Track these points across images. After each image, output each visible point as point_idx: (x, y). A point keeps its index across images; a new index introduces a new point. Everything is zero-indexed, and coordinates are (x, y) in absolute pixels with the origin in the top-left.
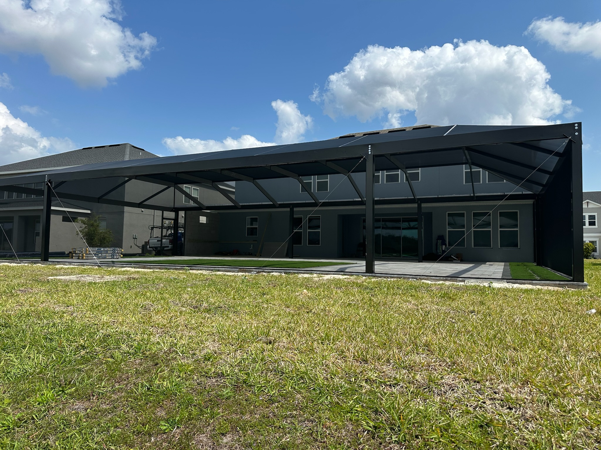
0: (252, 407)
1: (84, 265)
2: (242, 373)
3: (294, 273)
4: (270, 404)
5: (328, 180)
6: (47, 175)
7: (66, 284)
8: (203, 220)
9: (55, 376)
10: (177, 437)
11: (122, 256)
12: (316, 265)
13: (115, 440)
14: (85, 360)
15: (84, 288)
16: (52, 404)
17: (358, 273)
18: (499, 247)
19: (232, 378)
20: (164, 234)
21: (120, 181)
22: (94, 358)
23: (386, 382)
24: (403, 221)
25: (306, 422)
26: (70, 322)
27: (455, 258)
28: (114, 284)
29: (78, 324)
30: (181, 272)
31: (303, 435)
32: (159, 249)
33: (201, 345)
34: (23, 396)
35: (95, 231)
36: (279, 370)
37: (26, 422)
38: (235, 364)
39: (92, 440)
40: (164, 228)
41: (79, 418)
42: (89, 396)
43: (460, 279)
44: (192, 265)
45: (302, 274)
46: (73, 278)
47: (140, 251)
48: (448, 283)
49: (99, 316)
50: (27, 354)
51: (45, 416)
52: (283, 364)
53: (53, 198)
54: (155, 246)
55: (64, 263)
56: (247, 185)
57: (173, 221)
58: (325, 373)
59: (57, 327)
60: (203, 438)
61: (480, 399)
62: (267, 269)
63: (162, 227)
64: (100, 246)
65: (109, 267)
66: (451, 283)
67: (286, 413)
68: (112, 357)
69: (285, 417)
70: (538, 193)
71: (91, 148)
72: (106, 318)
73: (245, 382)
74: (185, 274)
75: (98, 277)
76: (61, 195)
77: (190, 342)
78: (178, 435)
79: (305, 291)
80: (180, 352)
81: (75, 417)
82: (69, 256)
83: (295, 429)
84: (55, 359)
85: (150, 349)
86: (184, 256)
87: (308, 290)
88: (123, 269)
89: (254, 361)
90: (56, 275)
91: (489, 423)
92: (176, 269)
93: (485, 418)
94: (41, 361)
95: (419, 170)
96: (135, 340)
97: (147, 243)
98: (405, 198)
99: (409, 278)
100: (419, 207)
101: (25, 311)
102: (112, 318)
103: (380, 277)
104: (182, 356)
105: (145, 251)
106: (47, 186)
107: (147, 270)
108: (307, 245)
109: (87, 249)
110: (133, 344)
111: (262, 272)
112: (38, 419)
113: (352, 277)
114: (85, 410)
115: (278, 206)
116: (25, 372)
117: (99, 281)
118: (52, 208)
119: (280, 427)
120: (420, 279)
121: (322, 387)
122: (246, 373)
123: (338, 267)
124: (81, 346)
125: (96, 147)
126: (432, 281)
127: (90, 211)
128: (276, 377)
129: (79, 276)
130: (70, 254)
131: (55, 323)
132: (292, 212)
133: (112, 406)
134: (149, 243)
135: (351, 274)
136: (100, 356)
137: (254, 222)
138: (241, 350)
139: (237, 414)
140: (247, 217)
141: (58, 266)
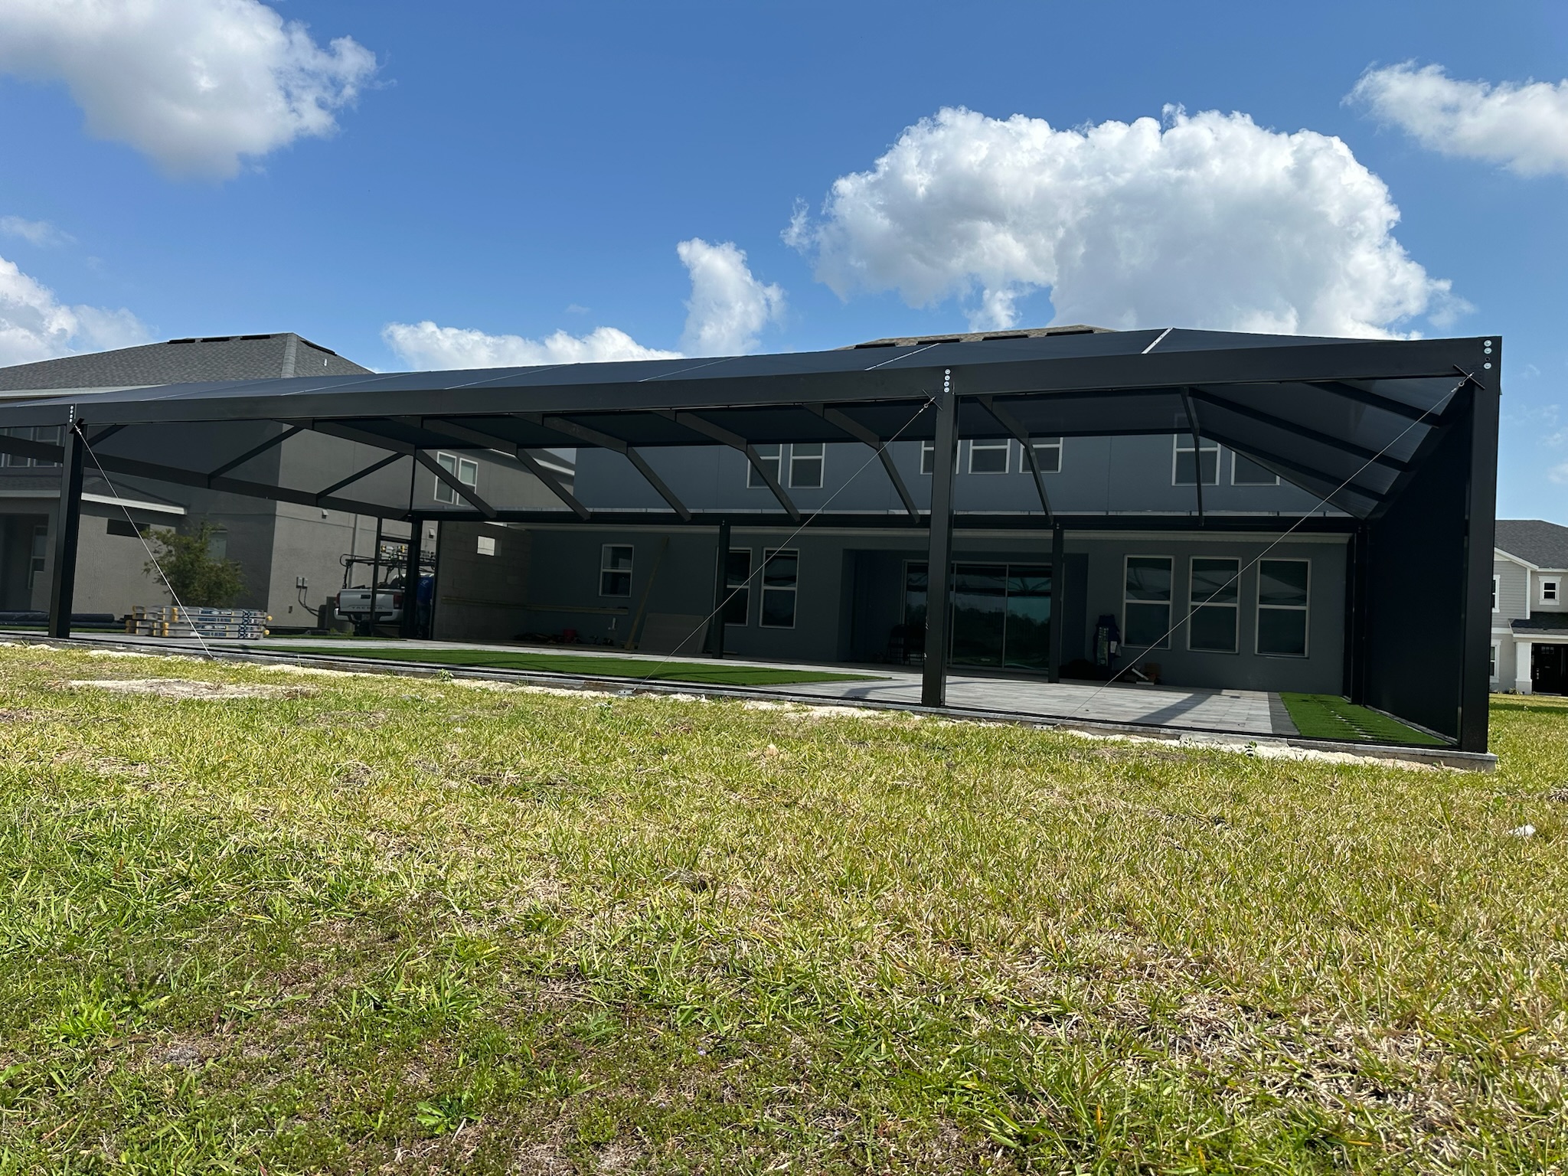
0: (671, 1069)
1: (165, 654)
2: (636, 971)
3: (734, 698)
4: (721, 1061)
5: (823, 457)
6: (74, 405)
7: (123, 703)
8: (487, 546)
9: (107, 960)
10: (468, 1151)
11: (267, 632)
12: (786, 680)
13: (292, 1154)
14: (191, 918)
15: (171, 716)
16: (106, 1040)
17: (900, 706)
18: (1256, 652)
19: (608, 982)
20: (381, 579)
21: (269, 435)
22: (214, 911)
23: (1032, 1008)
24: (1012, 574)
25: (828, 1118)
26: (142, 808)
27: (1142, 676)
28: (252, 708)
29: (165, 816)
30: (429, 681)
31: (822, 1155)
32: (364, 618)
33: (511, 885)
34: (19, 1013)
35: (196, 565)
36: (736, 965)
37: (30, 1091)
38: (613, 944)
39: (227, 1152)
40: (382, 564)
41: (185, 1085)
42: (210, 1022)
43: (1169, 731)
44: (461, 665)
45: (752, 702)
46: (139, 685)
47: (313, 622)
48: (1136, 740)
49: (221, 795)
50: (26, 894)
51: (85, 1075)
52: (745, 948)
53: (87, 470)
54: (356, 610)
55: (111, 645)
56: (610, 460)
57: (405, 546)
58: (863, 978)
59: (106, 821)
60: (541, 1153)
61: (1297, 1065)
62: (661, 685)
63: (377, 562)
64: (208, 604)
65: (236, 660)
66: (1145, 740)
67: (771, 1089)
68: (266, 910)
69: (767, 1101)
70: (1365, 516)
71: (192, 341)
72: (241, 801)
73: (643, 995)
74: (440, 686)
75: (206, 687)
76: (112, 463)
77: (482, 876)
78: (470, 1143)
79: (772, 746)
80: (455, 903)
81: (172, 1081)
82: (124, 628)
83: (800, 1135)
84: (105, 910)
85: (371, 892)
86: (431, 639)
87: (779, 744)
88: (273, 668)
89: (664, 936)
90: (92, 677)
91: (1331, 1135)
92: (416, 675)
93: (1319, 1119)
94: (69, 915)
95: (1060, 444)
96: (328, 865)
97: (333, 602)
98: (1023, 514)
99: (1035, 723)
100: (1058, 539)
101: (16, 772)
102: (260, 800)
103: (960, 717)
104: (463, 915)
105: (328, 621)
106: (73, 435)
107: (336, 672)
108: (760, 625)
109: (176, 609)
110: (322, 876)
111: (648, 691)
112: (65, 1084)
113: (885, 716)
114: (199, 1061)
115: (688, 518)
116: (24, 946)
117: (209, 697)
118: (85, 497)
119: (757, 1130)
120: (1063, 726)
121: (861, 1018)
122: (645, 970)
123: (846, 687)
124: (179, 876)
125: (205, 340)
126: (1095, 732)
127: (182, 509)
128: (730, 984)
129: (155, 680)
130: (128, 622)
131: (100, 811)
132: (725, 537)
133: (277, 1052)
134: (338, 602)
135: (883, 705)
136: (231, 908)
137: (620, 560)
138: (624, 903)
139: (632, 1088)
140: (604, 546)
141: (94, 653)
